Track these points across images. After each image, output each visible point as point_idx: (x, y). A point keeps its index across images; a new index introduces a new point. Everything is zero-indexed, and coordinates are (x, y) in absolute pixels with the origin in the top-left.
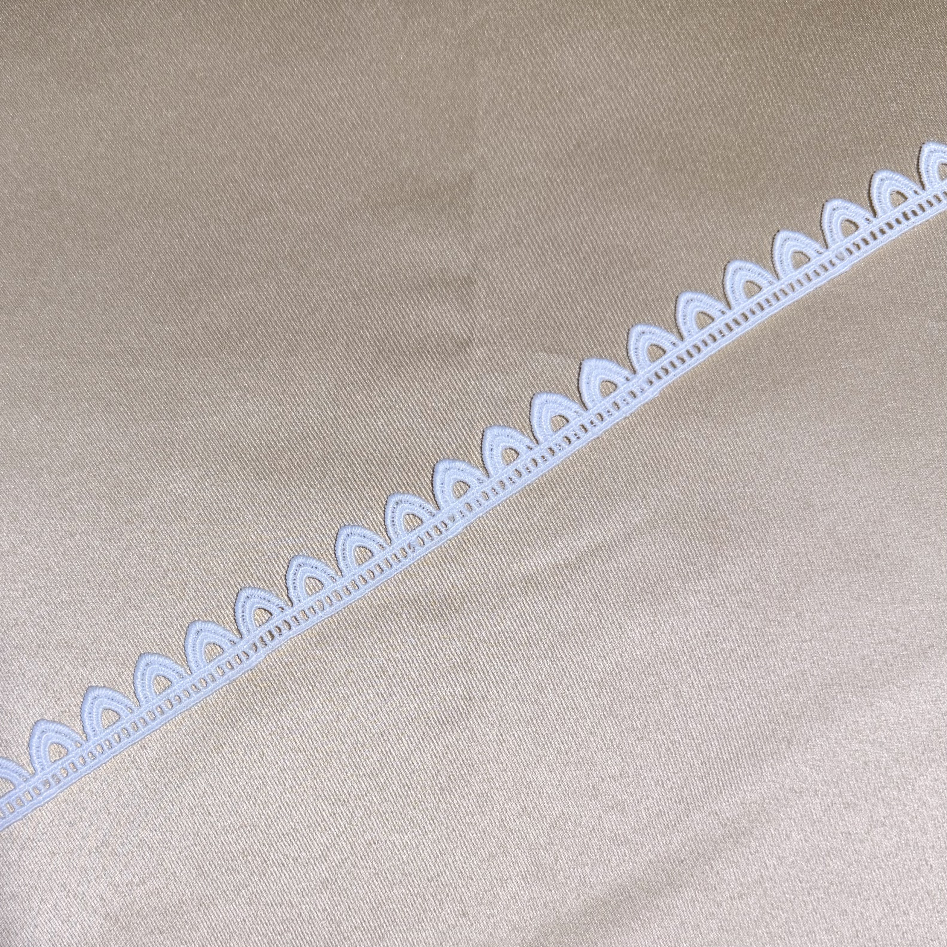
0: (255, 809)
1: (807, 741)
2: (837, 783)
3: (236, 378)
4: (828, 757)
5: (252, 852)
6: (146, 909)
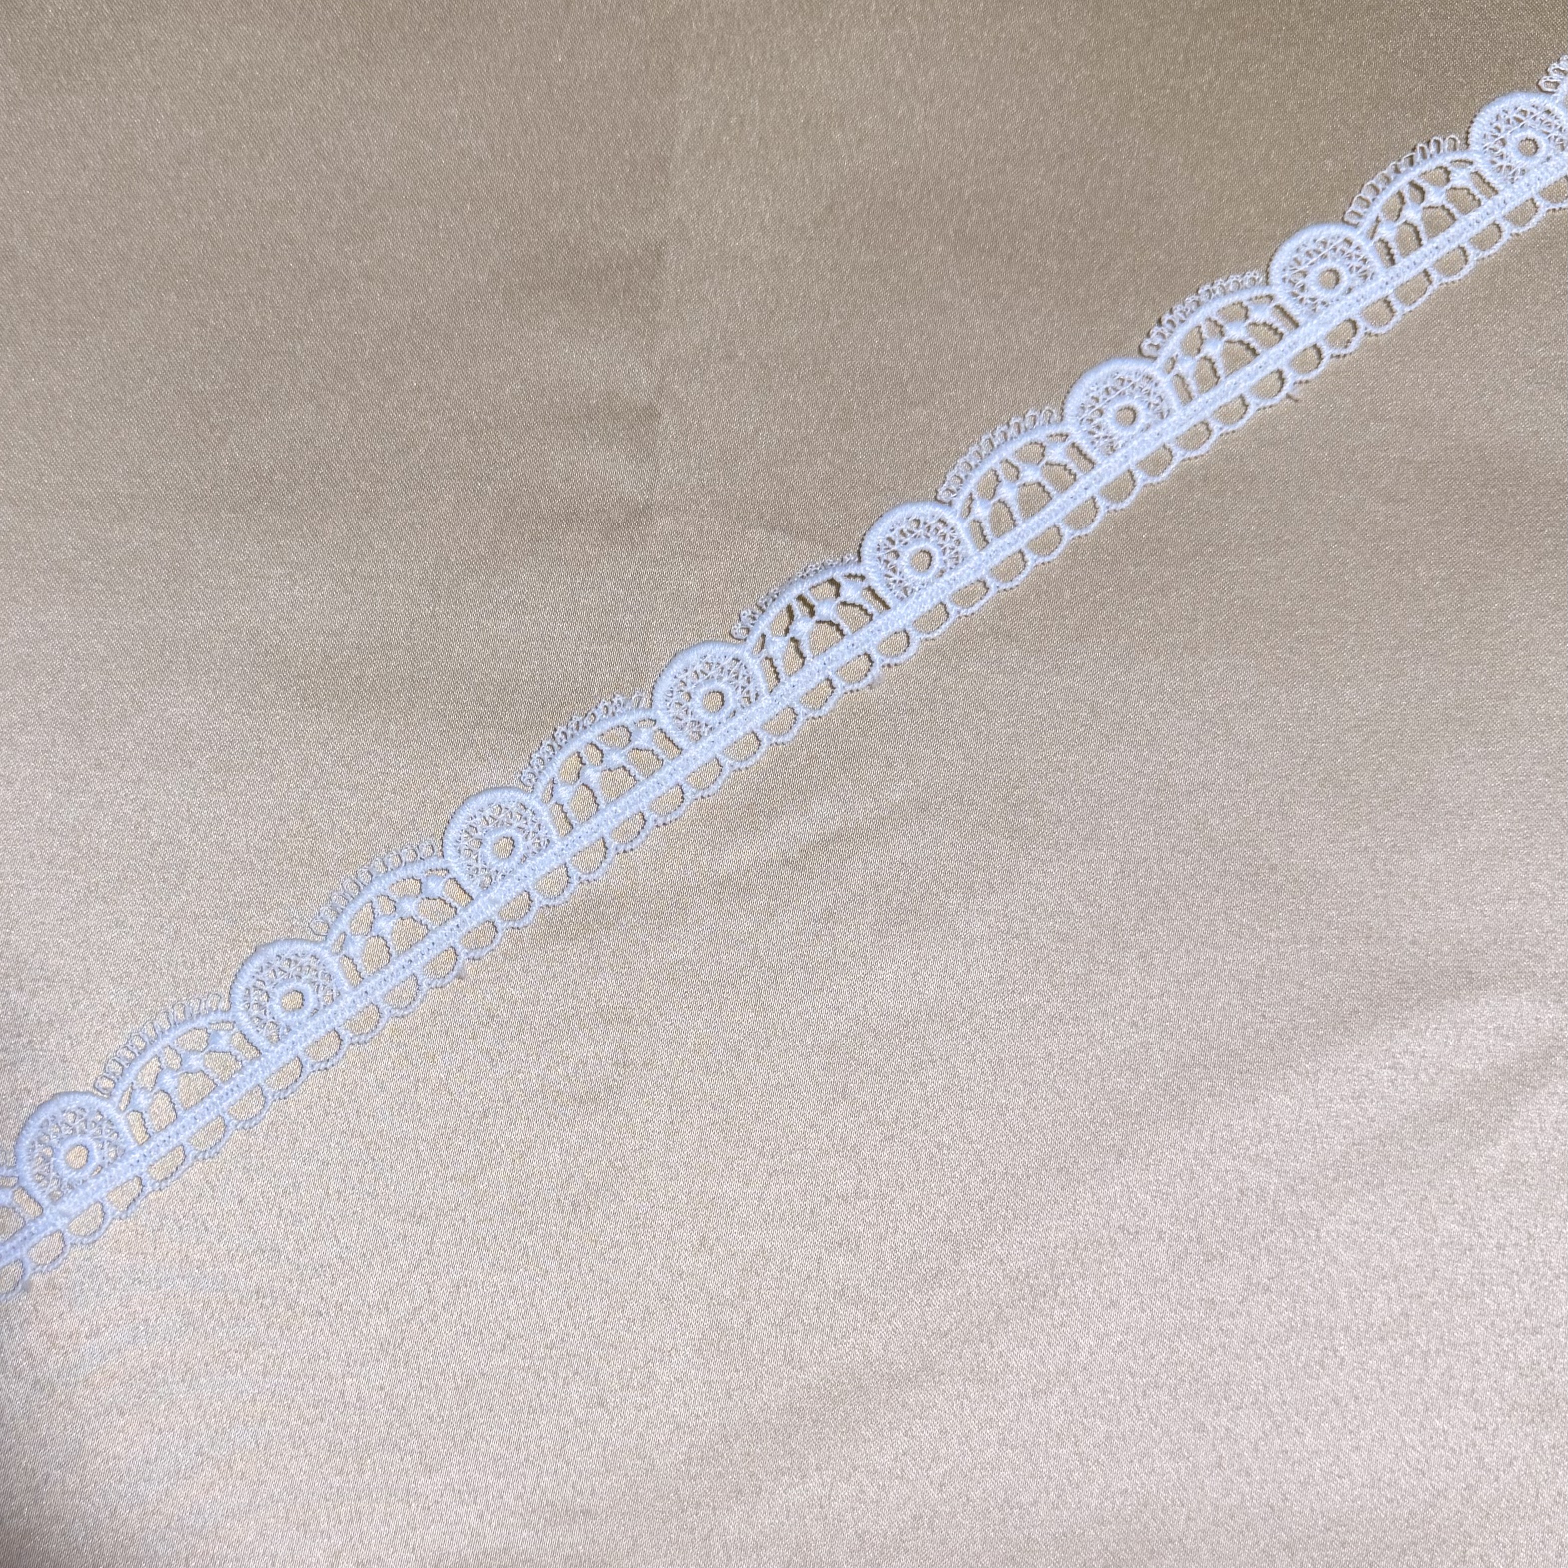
0: (278, 1224)
1: (1150, 1154)
2: (1195, 1220)
3: (278, 546)
4: (1182, 1180)
5: (272, 1292)
6: (99, 1376)
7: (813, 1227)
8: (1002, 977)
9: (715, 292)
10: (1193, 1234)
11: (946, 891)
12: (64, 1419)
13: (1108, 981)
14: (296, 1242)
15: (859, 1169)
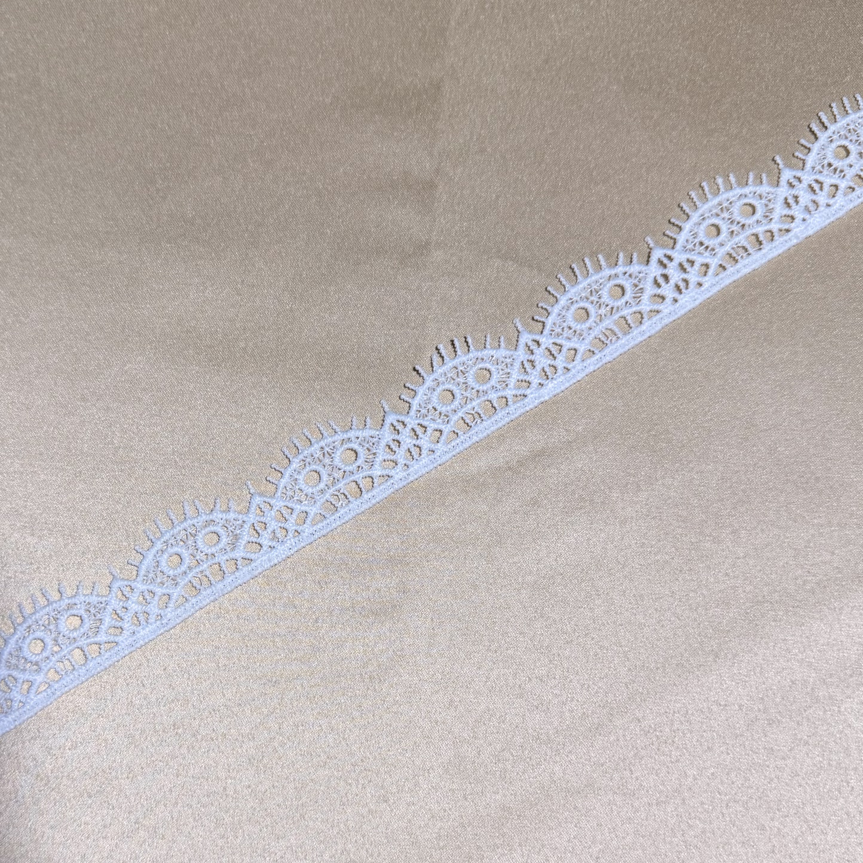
7: (521, 696)
8: (643, 543)
9: (474, 110)
10: (761, 707)
11: (609, 488)
12: (55, 799)
13: (711, 547)
14: (199, 695)
15: (550, 661)
